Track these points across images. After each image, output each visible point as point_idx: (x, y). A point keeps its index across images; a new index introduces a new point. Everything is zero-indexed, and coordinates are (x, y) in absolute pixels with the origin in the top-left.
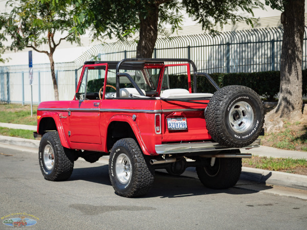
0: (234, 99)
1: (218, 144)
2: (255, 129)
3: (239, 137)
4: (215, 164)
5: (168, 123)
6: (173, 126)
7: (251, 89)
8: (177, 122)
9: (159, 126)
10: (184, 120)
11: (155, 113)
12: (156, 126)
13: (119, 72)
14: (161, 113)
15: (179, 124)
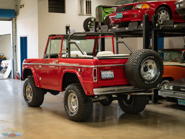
1: (133, 87)
2: (158, 77)
3: (148, 83)
5: (102, 74)
6: (105, 76)
7: (155, 52)
8: (107, 73)
9: (96, 76)
10: (111, 72)
11: (93, 68)
12: (94, 76)
13: (70, 41)
14: (97, 68)
15: (108, 75)
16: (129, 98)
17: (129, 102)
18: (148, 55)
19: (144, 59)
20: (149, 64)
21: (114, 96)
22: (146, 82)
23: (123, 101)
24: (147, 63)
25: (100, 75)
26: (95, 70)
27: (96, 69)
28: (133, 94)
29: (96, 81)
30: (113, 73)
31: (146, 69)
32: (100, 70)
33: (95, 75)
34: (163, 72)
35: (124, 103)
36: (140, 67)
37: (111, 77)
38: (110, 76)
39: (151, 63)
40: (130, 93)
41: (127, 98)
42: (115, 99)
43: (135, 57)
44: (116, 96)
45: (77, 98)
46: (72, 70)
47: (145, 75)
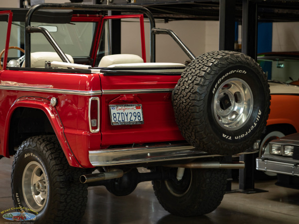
0: (223, 74)
1: (192, 147)
2: (255, 124)
3: (230, 138)
4: (183, 177)
5: (112, 114)
6: (120, 119)
7: (250, 58)
8: (126, 111)
9: (97, 119)
10: (137, 108)
11: (90, 97)
12: (91, 119)
13: (30, 25)
14: (101, 96)
15: (129, 115)
16: (180, 175)
17: (180, 187)
18: (231, 66)
19: (220, 76)
20: (233, 90)
21: (142, 170)
22: (224, 136)
23: (166, 183)
24: (228, 86)
25: (107, 115)
26: (94, 103)
27: (98, 99)
28: (193, 165)
29: (98, 130)
30: (140, 111)
31: (225, 103)
32: (109, 103)
33: (94, 116)
34: (270, 110)
35: (169, 188)
36: (211, 97)
37: (137, 120)
38: (133, 118)
39: (238, 87)
40: (183, 162)
41: (176, 176)
42: (145, 177)
43: (198, 71)
44: (149, 171)
45: (45, 175)
46: (33, 102)
47: (224, 117)
